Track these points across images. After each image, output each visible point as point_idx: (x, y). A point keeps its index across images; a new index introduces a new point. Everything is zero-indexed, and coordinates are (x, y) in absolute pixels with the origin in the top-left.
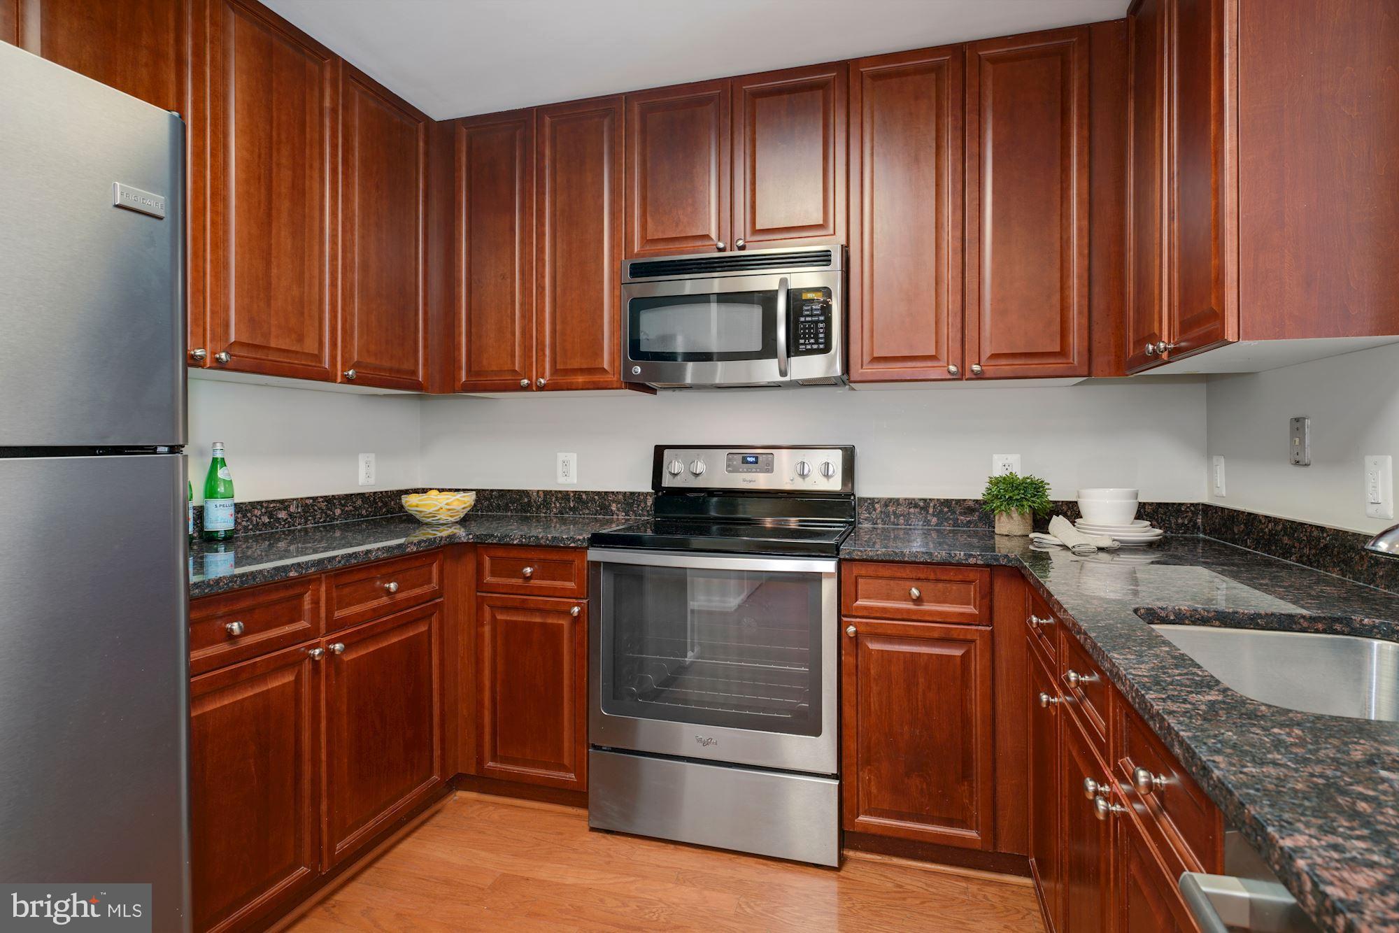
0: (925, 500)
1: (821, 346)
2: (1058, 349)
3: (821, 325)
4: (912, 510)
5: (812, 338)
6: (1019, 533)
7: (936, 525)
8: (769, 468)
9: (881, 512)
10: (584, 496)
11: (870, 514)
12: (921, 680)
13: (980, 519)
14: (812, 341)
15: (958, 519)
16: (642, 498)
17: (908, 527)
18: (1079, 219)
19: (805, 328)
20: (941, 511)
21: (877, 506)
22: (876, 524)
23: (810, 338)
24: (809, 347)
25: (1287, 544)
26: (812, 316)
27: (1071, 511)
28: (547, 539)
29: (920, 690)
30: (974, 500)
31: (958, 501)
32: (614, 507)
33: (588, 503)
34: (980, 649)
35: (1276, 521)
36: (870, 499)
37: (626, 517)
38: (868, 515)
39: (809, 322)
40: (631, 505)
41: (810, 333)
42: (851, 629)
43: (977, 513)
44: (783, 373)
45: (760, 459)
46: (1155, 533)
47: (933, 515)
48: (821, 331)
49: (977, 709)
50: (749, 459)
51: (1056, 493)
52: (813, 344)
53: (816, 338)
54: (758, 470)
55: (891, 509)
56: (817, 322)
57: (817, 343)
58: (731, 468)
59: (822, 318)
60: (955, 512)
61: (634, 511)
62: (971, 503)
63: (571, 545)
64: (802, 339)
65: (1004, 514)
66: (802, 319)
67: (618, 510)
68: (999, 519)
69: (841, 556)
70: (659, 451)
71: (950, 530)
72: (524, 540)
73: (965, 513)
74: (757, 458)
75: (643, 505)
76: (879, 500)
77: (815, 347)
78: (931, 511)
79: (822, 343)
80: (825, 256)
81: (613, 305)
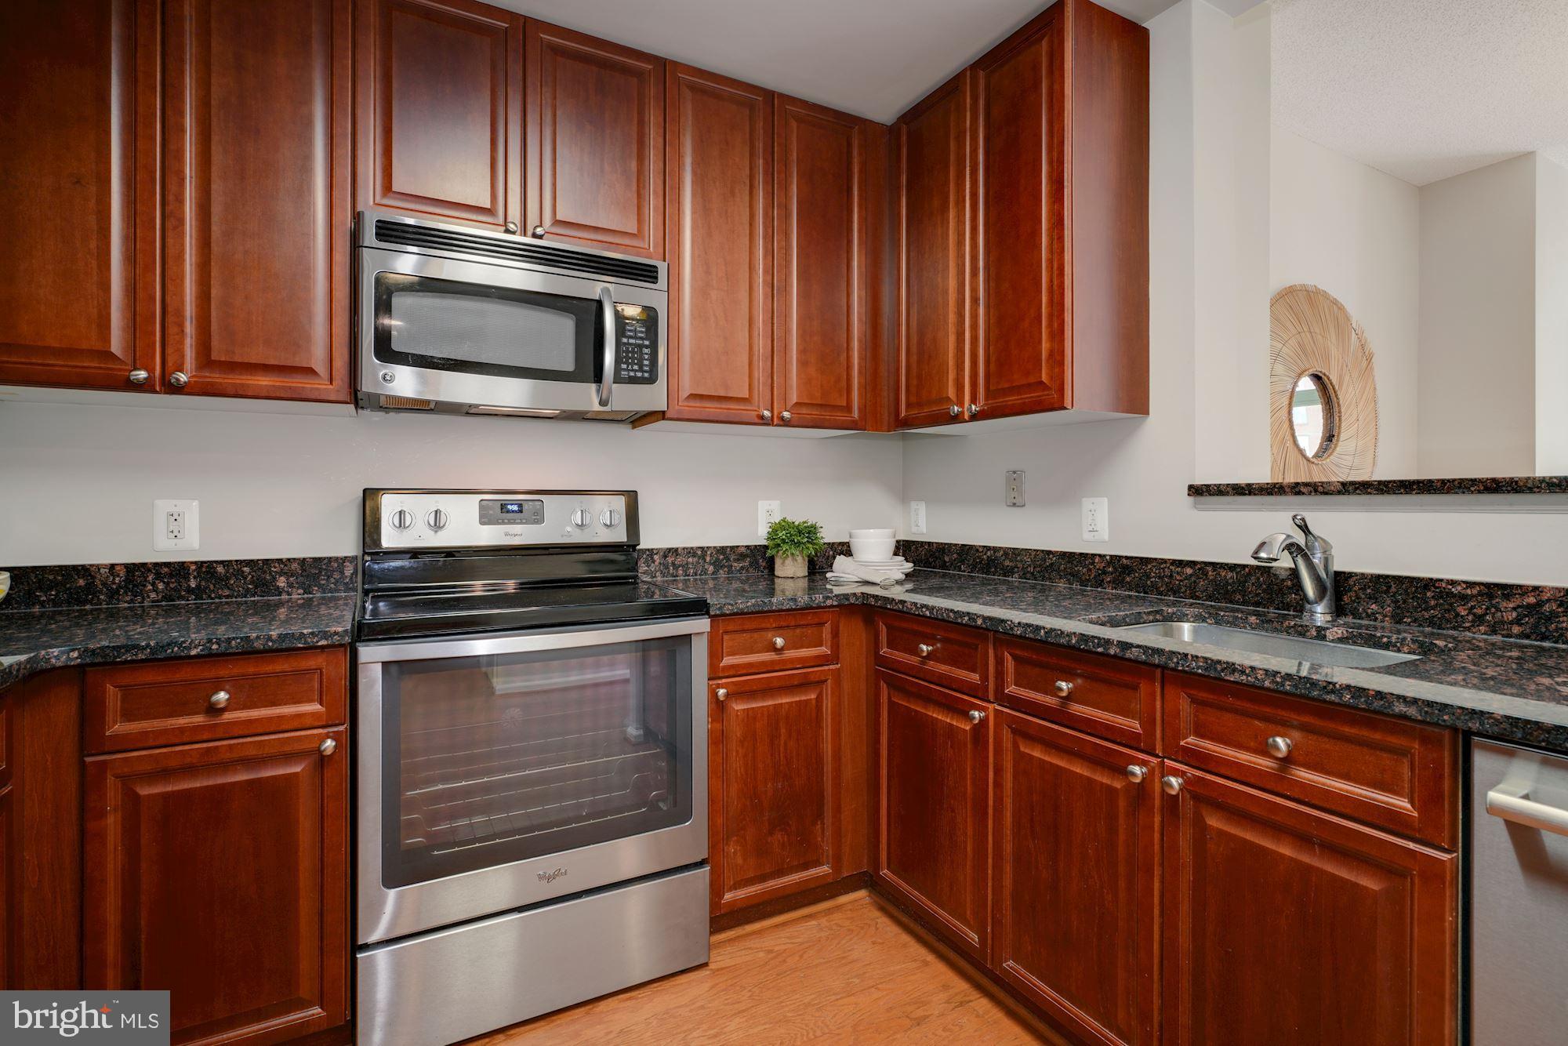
0: (702, 548)
1: (646, 375)
2: (845, 404)
3: (646, 351)
4: (690, 560)
5: (636, 364)
6: (802, 575)
7: (713, 573)
8: (538, 518)
9: (660, 563)
10: (220, 569)
11: (648, 566)
12: (783, 731)
13: (751, 565)
14: (636, 367)
15: (732, 566)
16: (336, 565)
17: (687, 578)
19: (627, 352)
20: (718, 559)
21: (656, 557)
22: (655, 577)
23: (633, 364)
24: (632, 374)
25: (1008, 566)
26: (635, 338)
27: (845, 549)
28: (270, 638)
29: (782, 742)
30: (746, 546)
31: (732, 548)
32: (282, 582)
33: (228, 579)
34: (832, 688)
35: (995, 549)
36: (648, 550)
37: (306, 596)
38: (646, 568)
39: (631, 344)
40: (315, 578)
41: (633, 358)
42: (722, 692)
43: (748, 559)
44: (603, 403)
45: (526, 507)
46: (909, 567)
47: (710, 564)
48: (646, 357)
49: (828, 748)
50: (510, 507)
51: (829, 535)
52: (636, 371)
53: (641, 366)
54: (524, 521)
55: (670, 560)
56: (641, 347)
57: (641, 370)
58: (486, 519)
59: (647, 343)
60: (729, 559)
61: (320, 586)
62: (743, 549)
63: (320, 644)
64: (624, 363)
65: (790, 559)
66: (625, 340)
67: (291, 585)
68: (783, 563)
69: (712, 613)
70: (370, 496)
71: (725, 577)
72: (215, 647)
73: (738, 560)
74: (520, 506)
75: (336, 575)
76: (658, 550)
77: (639, 374)
78: (708, 559)
79: (646, 372)
80: (650, 271)
81: (331, 276)
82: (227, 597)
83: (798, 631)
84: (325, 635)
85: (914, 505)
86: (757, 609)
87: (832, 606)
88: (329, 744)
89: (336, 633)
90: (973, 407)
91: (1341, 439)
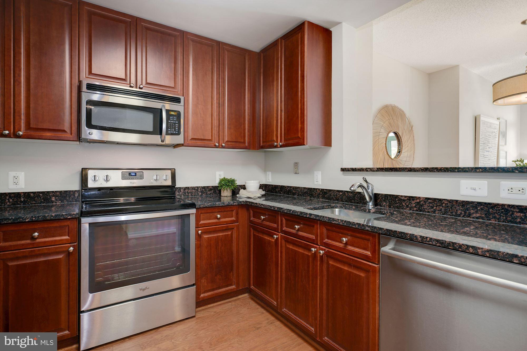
0: (197, 187)
1: (177, 132)
2: (243, 141)
3: (177, 125)
4: (193, 191)
5: (173, 129)
6: (230, 195)
7: (201, 195)
8: (141, 177)
9: (183, 192)
10: (32, 195)
11: (179, 193)
12: (220, 244)
13: (214, 192)
14: (173, 130)
15: (207, 193)
16: (72, 193)
17: (192, 197)
18: (248, 105)
19: (170, 125)
20: (202, 190)
21: (182, 190)
22: (181, 196)
23: (172, 129)
24: (172, 132)
25: (294, 192)
26: (173, 121)
27: (244, 187)
29: (220, 247)
30: (212, 186)
31: (207, 187)
32: (53, 199)
33: (35, 198)
34: (236, 230)
35: (291, 187)
36: (179, 188)
37: (62, 203)
38: (178, 194)
39: (172, 123)
40: (65, 197)
41: (172, 127)
42: (200, 232)
43: (213, 190)
44: (162, 141)
45: (137, 174)
46: (264, 193)
47: (200, 192)
48: (177, 127)
49: (235, 249)
50: (132, 174)
51: (238, 183)
52: (173, 131)
54: (137, 178)
55: (186, 191)
56: (175, 123)
57: (175, 131)
58: (124, 178)
59: (177, 122)
60: (206, 191)
61: (67, 200)
62: (211, 187)
63: (68, 218)
64: (169, 129)
65: (226, 190)
66: (170, 121)
67: (56, 200)
68: (224, 192)
69: (197, 207)
70: (84, 170)
71: (205, 196)
72: (34, 219)
73: (209, 191)
74: (136, 173)
75: (72, 197)
76: (182, 188)
78: (199, 190)
79: (177, 131)
80: (178, 100)
81: (71, 100)
82: (34, 204)
83: (225, 213)
84: (70, 215)
85: (268, 173)
86: (211, 206)
87: (236, 205)
88: (71, 249)
89: (74, 214)
90: (280, 143)
91: (402, 152)
